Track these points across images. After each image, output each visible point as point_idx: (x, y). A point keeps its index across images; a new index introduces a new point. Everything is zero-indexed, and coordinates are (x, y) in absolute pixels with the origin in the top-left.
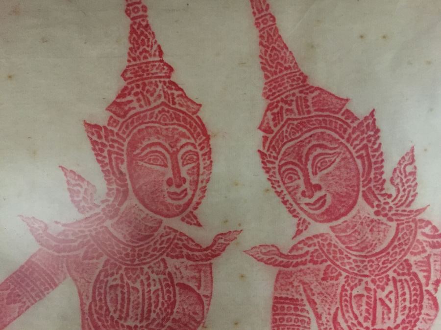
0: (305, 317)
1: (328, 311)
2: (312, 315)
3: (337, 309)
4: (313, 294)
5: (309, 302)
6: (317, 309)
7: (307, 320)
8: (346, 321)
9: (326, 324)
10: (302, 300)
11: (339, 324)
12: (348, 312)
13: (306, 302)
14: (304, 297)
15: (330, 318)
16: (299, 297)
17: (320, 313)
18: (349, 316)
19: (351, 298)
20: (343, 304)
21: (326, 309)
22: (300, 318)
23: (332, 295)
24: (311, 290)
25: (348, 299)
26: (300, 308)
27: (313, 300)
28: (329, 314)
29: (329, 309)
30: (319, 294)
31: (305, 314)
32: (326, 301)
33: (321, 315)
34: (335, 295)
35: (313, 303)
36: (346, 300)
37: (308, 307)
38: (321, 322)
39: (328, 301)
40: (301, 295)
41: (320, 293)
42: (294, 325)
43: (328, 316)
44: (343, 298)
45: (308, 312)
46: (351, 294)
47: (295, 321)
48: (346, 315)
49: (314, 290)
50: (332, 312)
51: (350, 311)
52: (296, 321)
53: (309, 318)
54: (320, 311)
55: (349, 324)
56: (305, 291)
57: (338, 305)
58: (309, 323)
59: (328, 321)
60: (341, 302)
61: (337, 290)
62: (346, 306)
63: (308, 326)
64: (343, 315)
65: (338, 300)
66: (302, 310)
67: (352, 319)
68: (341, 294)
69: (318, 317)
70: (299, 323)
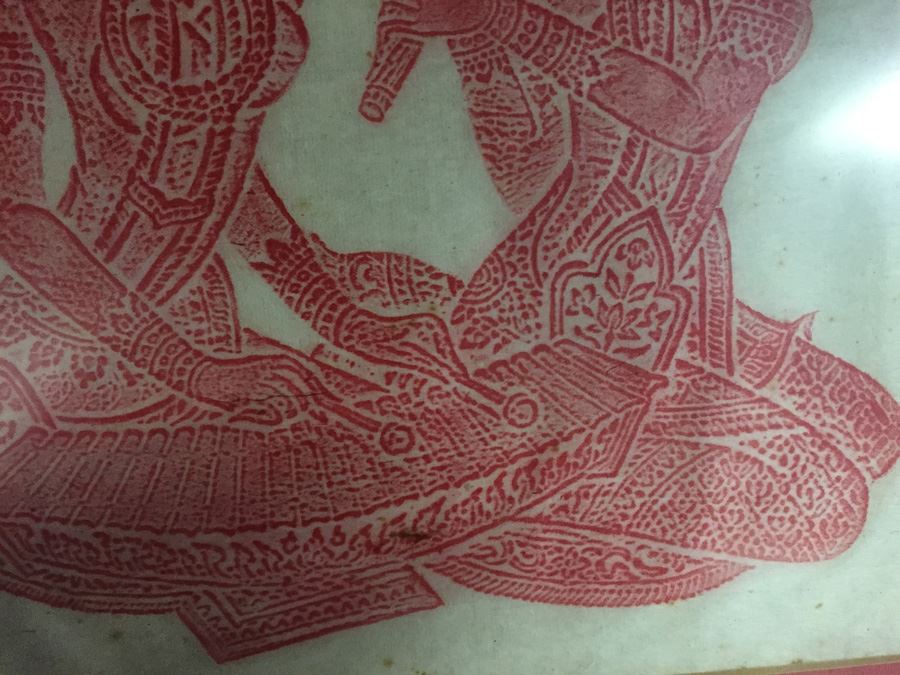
0: (33, 69)
1: (78, 54)
2: (46, 65)
3: (98, 48)
4: (47, 22)
5: (40, 39)
6: (56, 50)
7: (36, 75)
8: (119, 74)
9: (78, 82)
10: (25, 35)
11: (104, 80)
12: (120, 53)
13: (32, 39)
14: (29, 29)
15: (85, 68)
16: (18, 30)
17: (62, 59)
18: (123, 63)
19: (123, 23)
20: (109, 38)
21: (74, 50)
22: (23, 73)
23: (84, 19)
24: (42, 12)
25: (119, 27)
26: (20, 51)
27: (46, 33)
28: (82, 60)
29: (80, 50)
30: (56, 19)
31: (31, 63)
32: (74, 34)
33: (65, 63)
34: (89, 19)
35: (46, 39)
36: (114, 30)
37: (37, 49)
38: (64, 78)
39: (78, 32)
40: (21, 23)
41: (60, 18)
42: (10, 88)
43: (80, 65)
44: (109, 26)
45: (38, 59)
46: (124, 15)
47: (12, 80)
48: (118, 61)
49: (48, 11)
50: (89, 54)
51: (125, 52)
52: (16, 79)
53: (40, 71)
54: (62, 54)
55: (126, 79)
56: (29, 15)
57: (99, 40)
58: (41, 82)
59: (80, 75)
60: (103, 33)
61: (93, 7)
62: (115, 40)
63: (40, 88)
64: (112, 61)
65: (98, 30)
66: (26, 57)
67: (130, 69)
68: (102, 16)
69: (60, 67)
70: (22, 84)
